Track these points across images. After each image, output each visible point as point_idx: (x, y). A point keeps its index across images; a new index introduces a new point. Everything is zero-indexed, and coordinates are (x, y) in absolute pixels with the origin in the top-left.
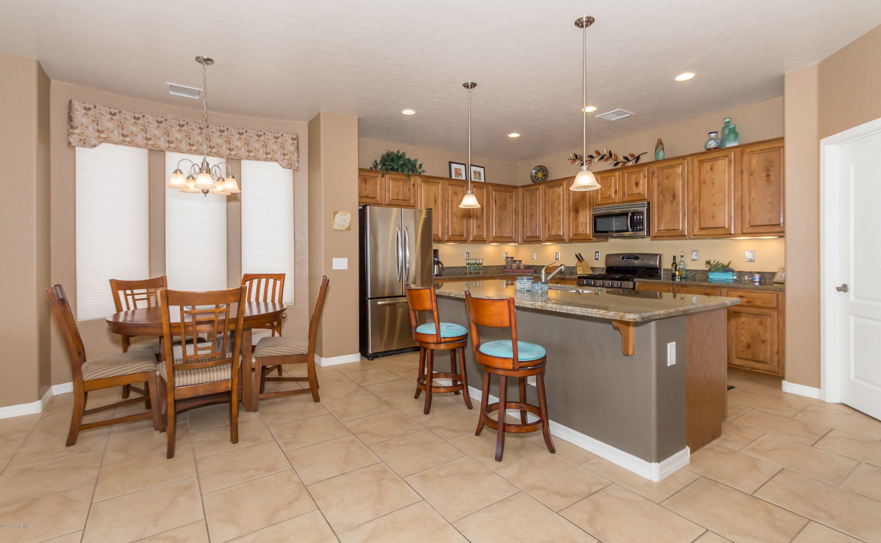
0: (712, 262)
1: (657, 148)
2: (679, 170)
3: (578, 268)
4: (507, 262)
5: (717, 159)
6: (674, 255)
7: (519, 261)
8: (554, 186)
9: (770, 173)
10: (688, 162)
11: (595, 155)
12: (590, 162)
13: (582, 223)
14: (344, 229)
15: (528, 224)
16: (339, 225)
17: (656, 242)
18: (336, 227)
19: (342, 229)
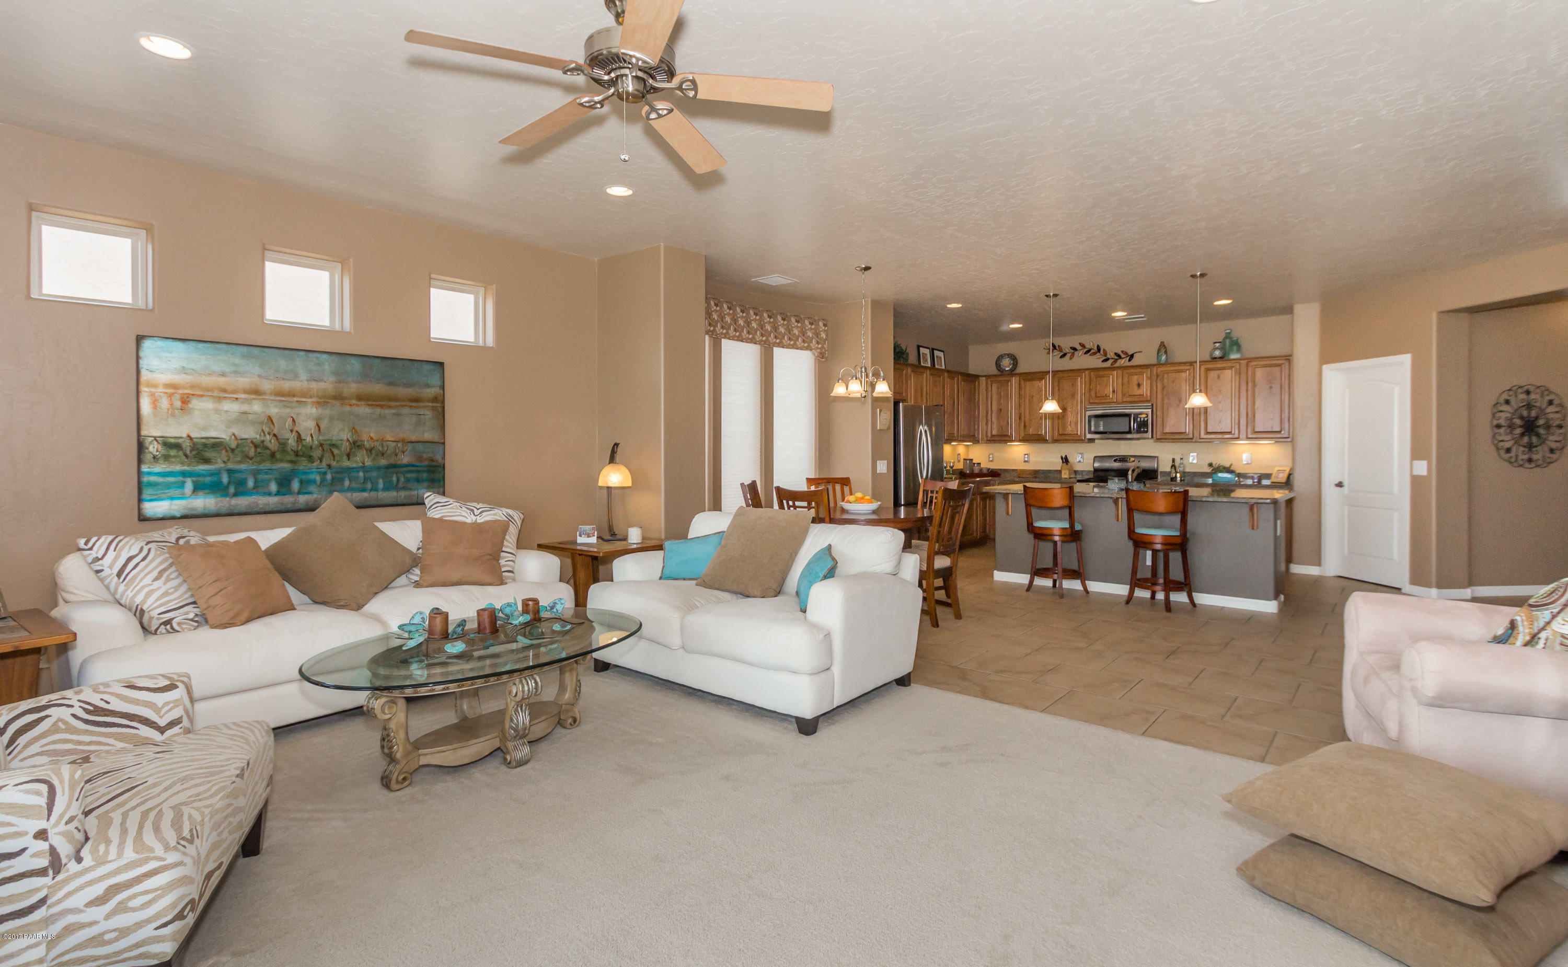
0: (1214, 465)
1: (1159, 351)
2: (1185, 376)
3: (1063, 472)
5: (1223, 369)
6: (1174, 457)
7: (978, 464)
8: (1032, 380)
9: (1273, 386)
11: (1079, 347)
12: (1073, 354)
13: (1071, 422)
14: (886, 429)
15: (994, 420)
16: (882, 424)
17: (1158, 445)
18: (880, 426)
19: (884, 428)
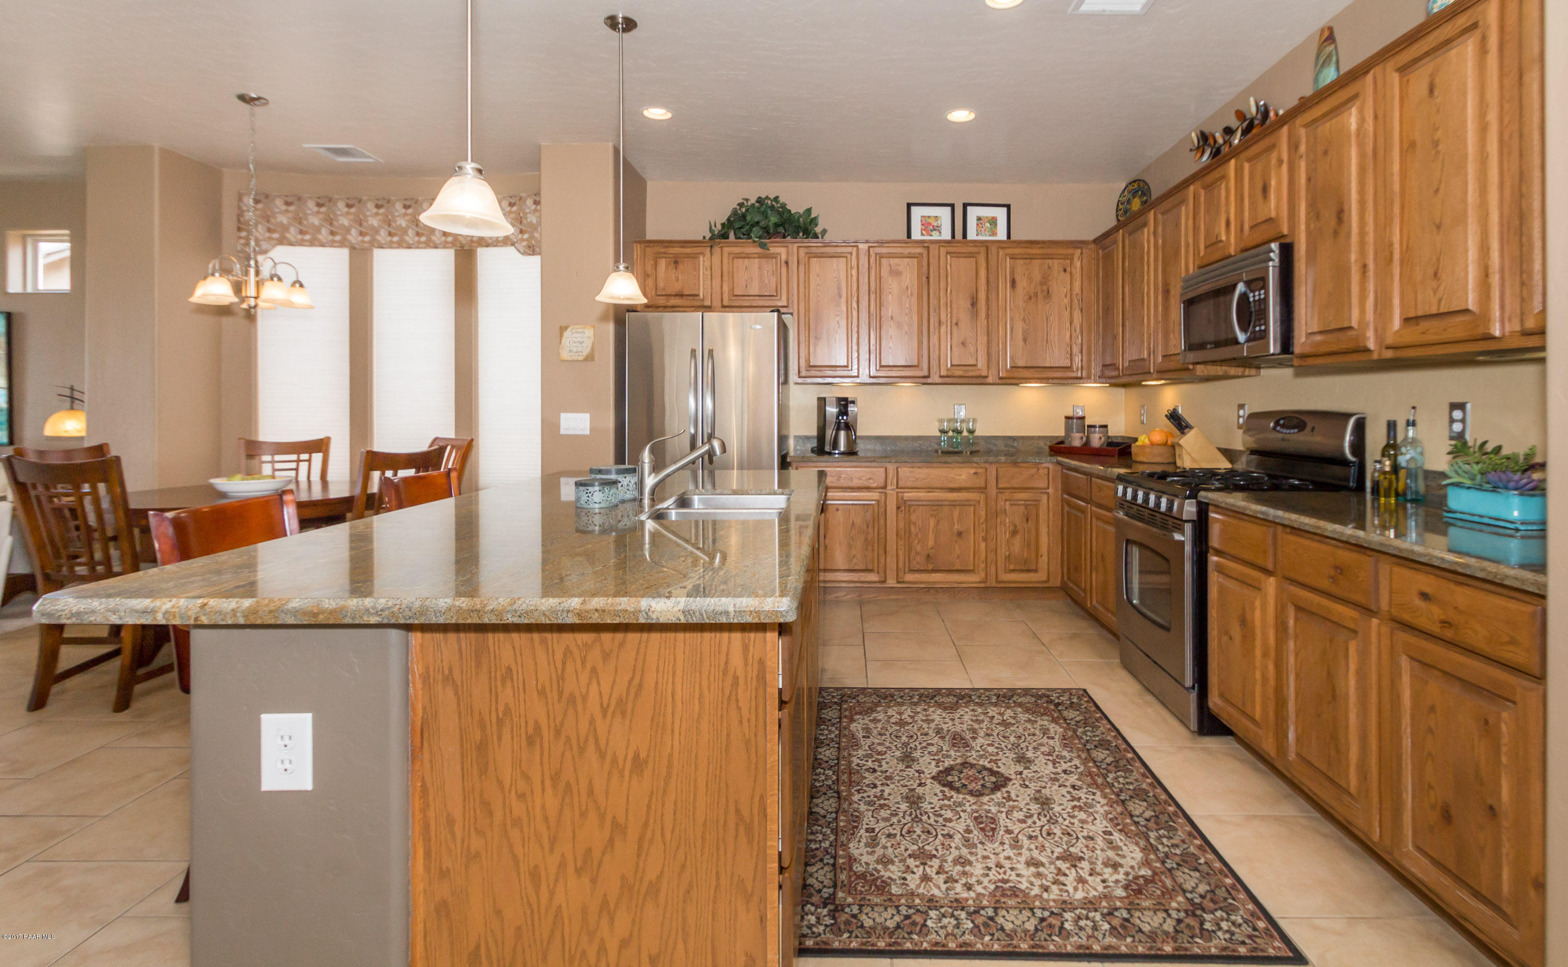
1: (1319, 54)
2: (1352, 119)
4: (1068, 429)
5: (1445, 47)
6: (1392, 418)
7: (1101, 426)
8: (1136, 230)
10: (1375, 83)
13: (1174, 323)
14: (581, 358)
15: (1104, 333)
16: (570, 351)
18: (565, 355)
19: (576, 358)
